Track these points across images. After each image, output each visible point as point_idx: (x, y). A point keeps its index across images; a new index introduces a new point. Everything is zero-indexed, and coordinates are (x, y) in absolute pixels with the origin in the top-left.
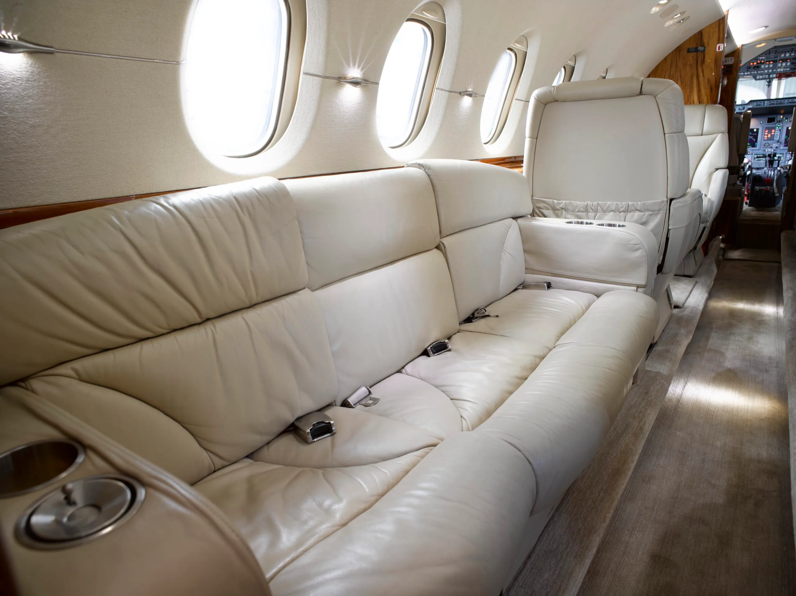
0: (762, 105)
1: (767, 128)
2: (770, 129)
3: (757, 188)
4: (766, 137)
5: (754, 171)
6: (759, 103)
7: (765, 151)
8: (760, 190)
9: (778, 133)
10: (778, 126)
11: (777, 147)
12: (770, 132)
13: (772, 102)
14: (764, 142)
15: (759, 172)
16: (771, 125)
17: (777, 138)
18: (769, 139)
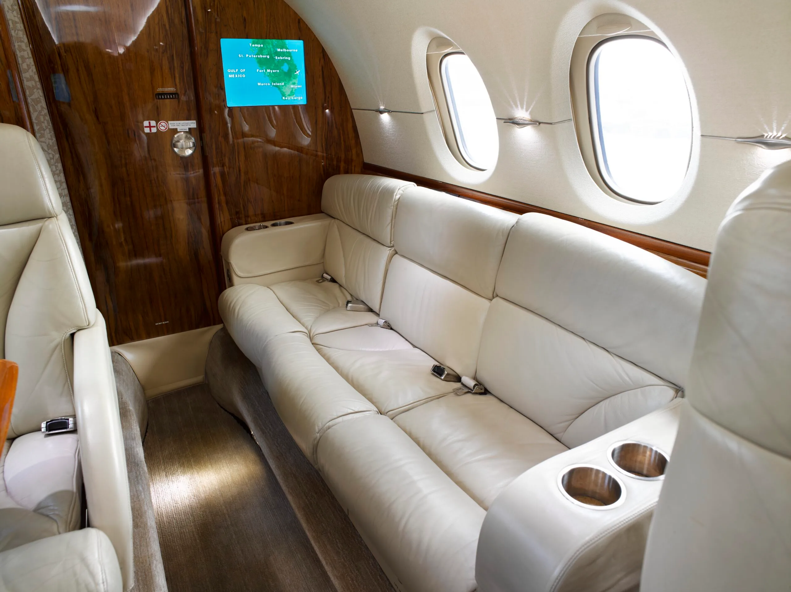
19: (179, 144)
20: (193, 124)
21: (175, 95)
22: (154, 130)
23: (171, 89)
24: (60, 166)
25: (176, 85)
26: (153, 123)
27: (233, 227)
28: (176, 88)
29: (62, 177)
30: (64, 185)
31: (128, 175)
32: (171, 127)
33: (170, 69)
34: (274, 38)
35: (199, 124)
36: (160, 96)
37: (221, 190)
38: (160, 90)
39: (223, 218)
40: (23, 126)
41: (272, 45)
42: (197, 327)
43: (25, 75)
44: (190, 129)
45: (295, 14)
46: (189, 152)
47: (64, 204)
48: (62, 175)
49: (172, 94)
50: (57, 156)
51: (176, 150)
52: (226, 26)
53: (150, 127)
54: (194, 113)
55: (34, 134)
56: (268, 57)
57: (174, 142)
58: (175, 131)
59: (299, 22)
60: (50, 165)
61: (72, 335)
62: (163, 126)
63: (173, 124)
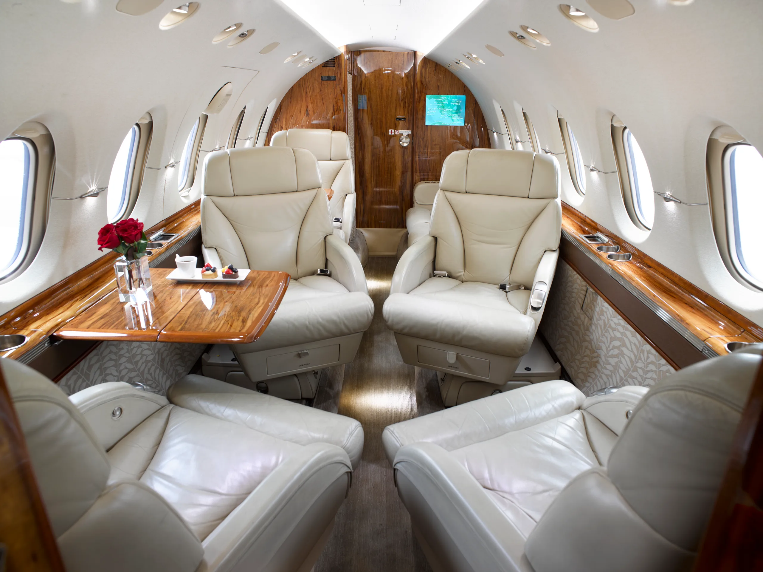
19: (403, 141)
20: (410, 132)
21: (404, 119)
22: (393, 134)
23: (403, 116)
24: (353, 146)
25: (405, 115)
26: (393, 131)
27: (420, 181)
28: (405, 116)
29: (353, 150)
30: (354, 154)
31: (379, 152)
32: (400, 133)
33: (404, 107)
34: (451, 94)
35: (412, 132)
36: (397, 119)
37: (417, 163)
38: (398, 116)
39: (417, 176)
40: (345, 132)
41: (450, 98)
42: (397, 228)
43: (349, 113)
44: (408, 134)
45: (457, 77)
46: (405, 145)
47: (352, 157)
48: (354, 149)
49: (403, 118)
50: (353, 142)
51: (401, 143)
52: (429, 89)
53: (391, 132)
54: (411, 127)
55: (348, 134)
56: (448, 103)
57: (401, 139)
58: (402, 135)
59: (464, 87)
60: (350, 145)
61: (346, 195)
62: (397, 132)
63: (401, 132)
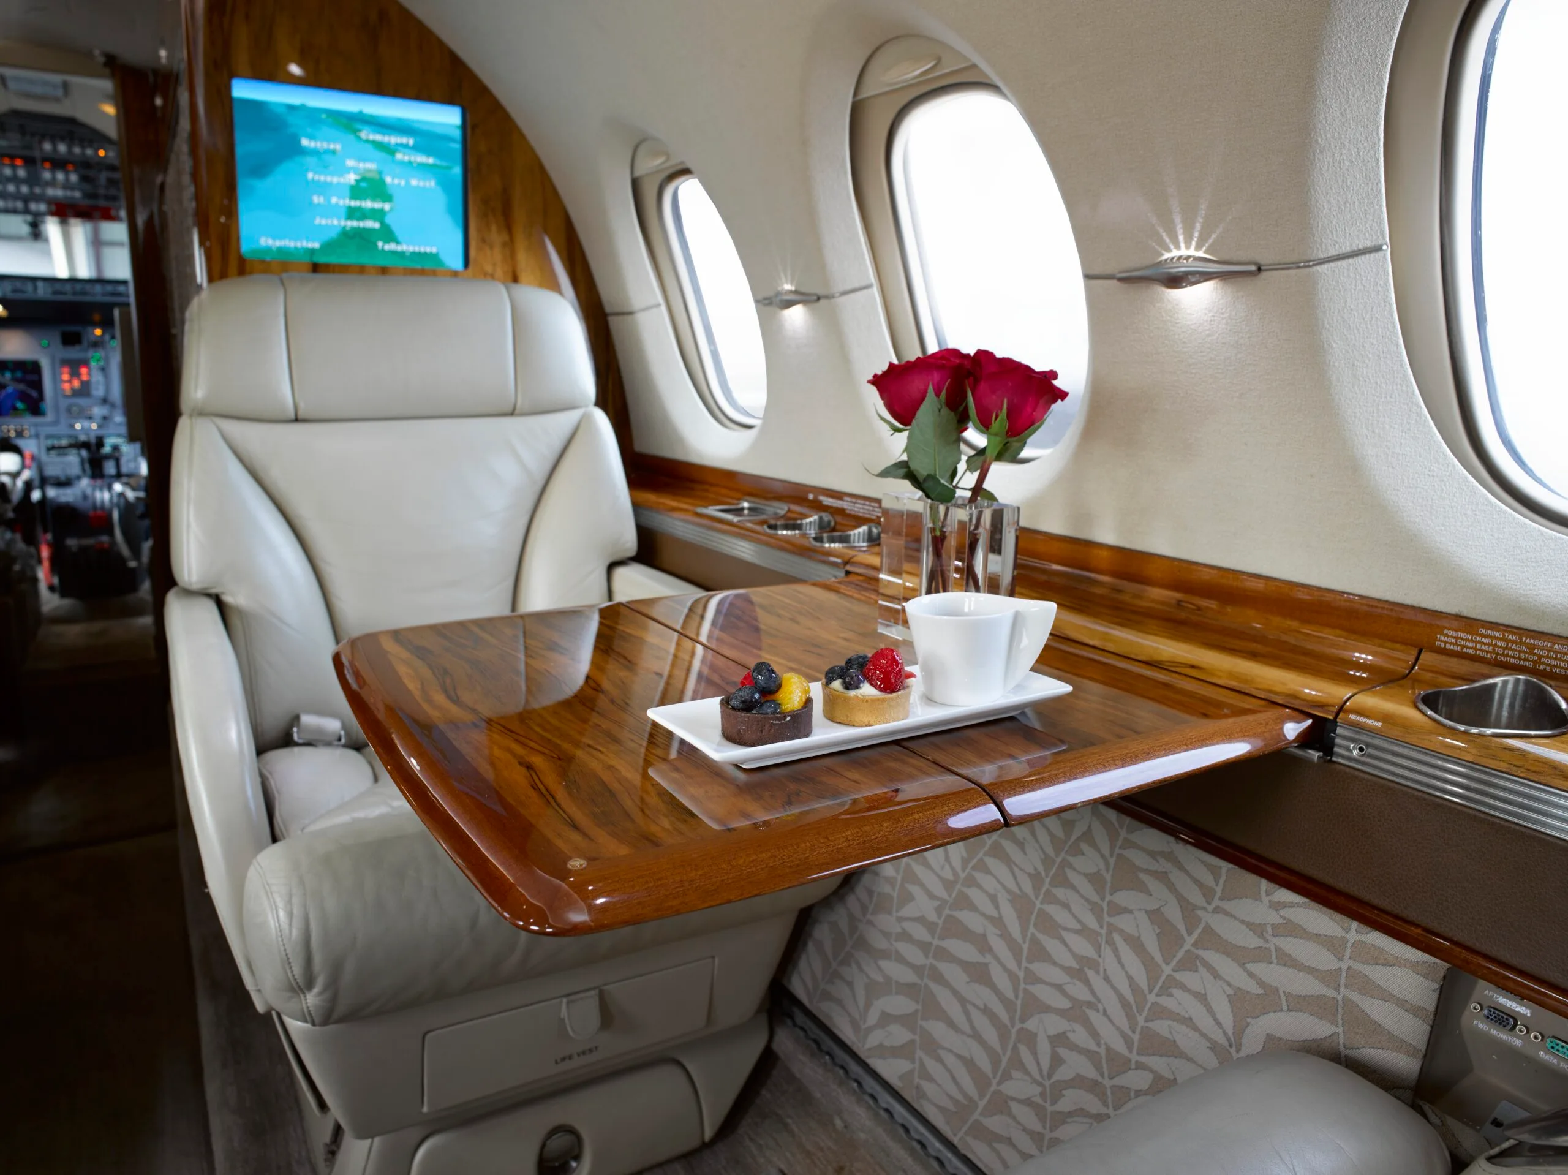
0: (29, 293)
1: (65, 362)
2: (75, 366)
3: (72, 542)
4: (67, 386)
5: (52, 492)
6: (18, 284)
7: (72, 426)
8: (83, 549)
9: (97, 378)
10: (96, 358)
11: (105, 418)
12: (75, 374)
13: (58, 286)
14: (64, 403)
15: (66, 496)
16: (73, 353)
17: (99, 391)
18: (76, 393)
